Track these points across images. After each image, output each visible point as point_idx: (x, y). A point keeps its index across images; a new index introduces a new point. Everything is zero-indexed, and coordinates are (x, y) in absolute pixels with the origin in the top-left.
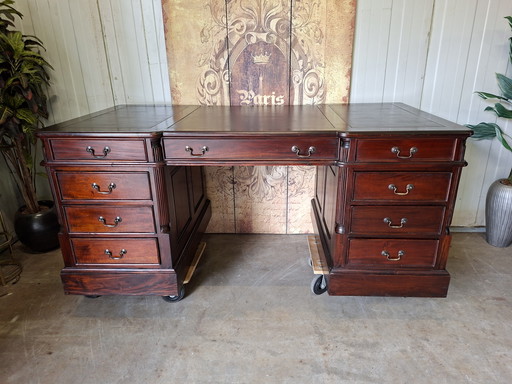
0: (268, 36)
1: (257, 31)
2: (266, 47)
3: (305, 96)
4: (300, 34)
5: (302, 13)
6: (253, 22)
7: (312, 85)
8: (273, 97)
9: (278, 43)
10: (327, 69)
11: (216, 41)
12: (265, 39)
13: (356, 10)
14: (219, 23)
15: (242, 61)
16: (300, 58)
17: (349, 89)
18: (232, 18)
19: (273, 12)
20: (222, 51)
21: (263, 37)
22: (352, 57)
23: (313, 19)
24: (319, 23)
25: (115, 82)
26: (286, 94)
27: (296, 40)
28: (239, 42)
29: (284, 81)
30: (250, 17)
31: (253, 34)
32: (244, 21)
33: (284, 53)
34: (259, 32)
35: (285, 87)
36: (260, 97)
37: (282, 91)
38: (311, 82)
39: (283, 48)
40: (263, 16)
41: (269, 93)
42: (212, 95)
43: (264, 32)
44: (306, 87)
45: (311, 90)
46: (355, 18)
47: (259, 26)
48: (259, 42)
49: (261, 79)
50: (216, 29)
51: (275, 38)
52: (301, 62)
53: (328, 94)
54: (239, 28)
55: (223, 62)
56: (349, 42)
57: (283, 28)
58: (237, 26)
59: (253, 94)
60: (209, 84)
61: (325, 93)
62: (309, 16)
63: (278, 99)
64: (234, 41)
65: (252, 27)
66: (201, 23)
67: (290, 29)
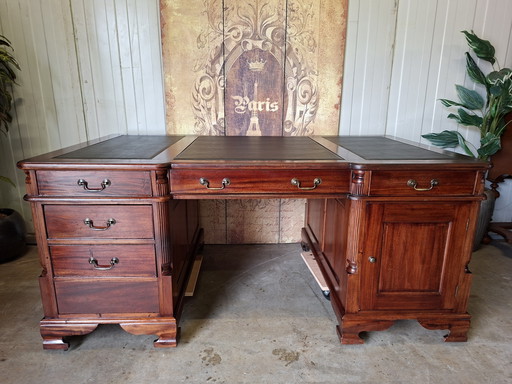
0: (263, 43)
1: (253, 38)
2: (261, 54)
3: (298, 103)
4: (295, 42)
5: (296, 22)
6: (249, 30)
7: (305, 92)
8: (268, 104)
9: (273, 51)
10: (320, 76)
11: (212, 47)
12: (260, 47)
13: (347, 21)
14: (216, 29)
15: (238, 67)
16: (294, 66)
17: (341, 97)
18: (229, 24)
19: (269, 21)
20: (218, 57)
21: (259, 44)
22: (343, 66)
23: (307, 28)
24: (312, 33)
25: (85, 85)
26: (280, 100)
27: (290, 48)
28: (235, 48)
29: (279, 88)
30: (246, 24)
31: (250, 41)
32: (241, 29)
33: (279, 60)
34: (255, 39)
35: (279, 94)
36: (255, 103)
37: (277, 97)
38: (304, 89)
39: (278, 55)
40: (259, 24)
41: (264, 99)
42: (207, 101)
43: (260, 39)
44: (300, 95)
45: (304, 97)
46: (346, 29)
47: (255, 33)
48: (255, 49)
49: (256, 85)
50: (212, 35)
51: (271, 46)
52: (295, 70)
53: (320, 101)
54: (236, 35)
55: (218, 67)
56: (340, 52)
57: (278, 36)
58: (234, 33)
59: (248, 100)
60: (204, 89)
61: (317, 100)
62: (303, 26)
63: (272, 106)
64: (230, 47)
65: (249, 34)
66: (198, 29)
67: (284, 38)
